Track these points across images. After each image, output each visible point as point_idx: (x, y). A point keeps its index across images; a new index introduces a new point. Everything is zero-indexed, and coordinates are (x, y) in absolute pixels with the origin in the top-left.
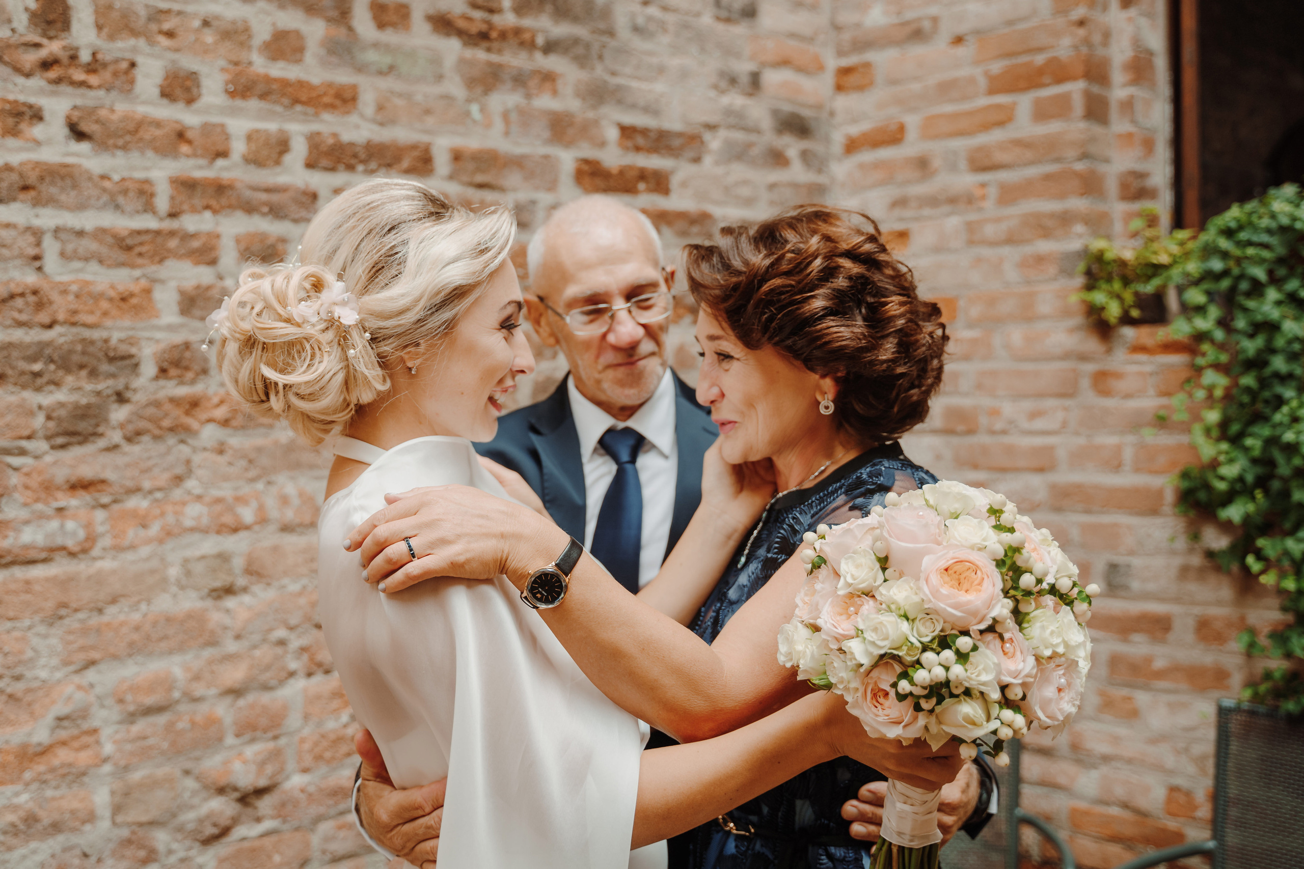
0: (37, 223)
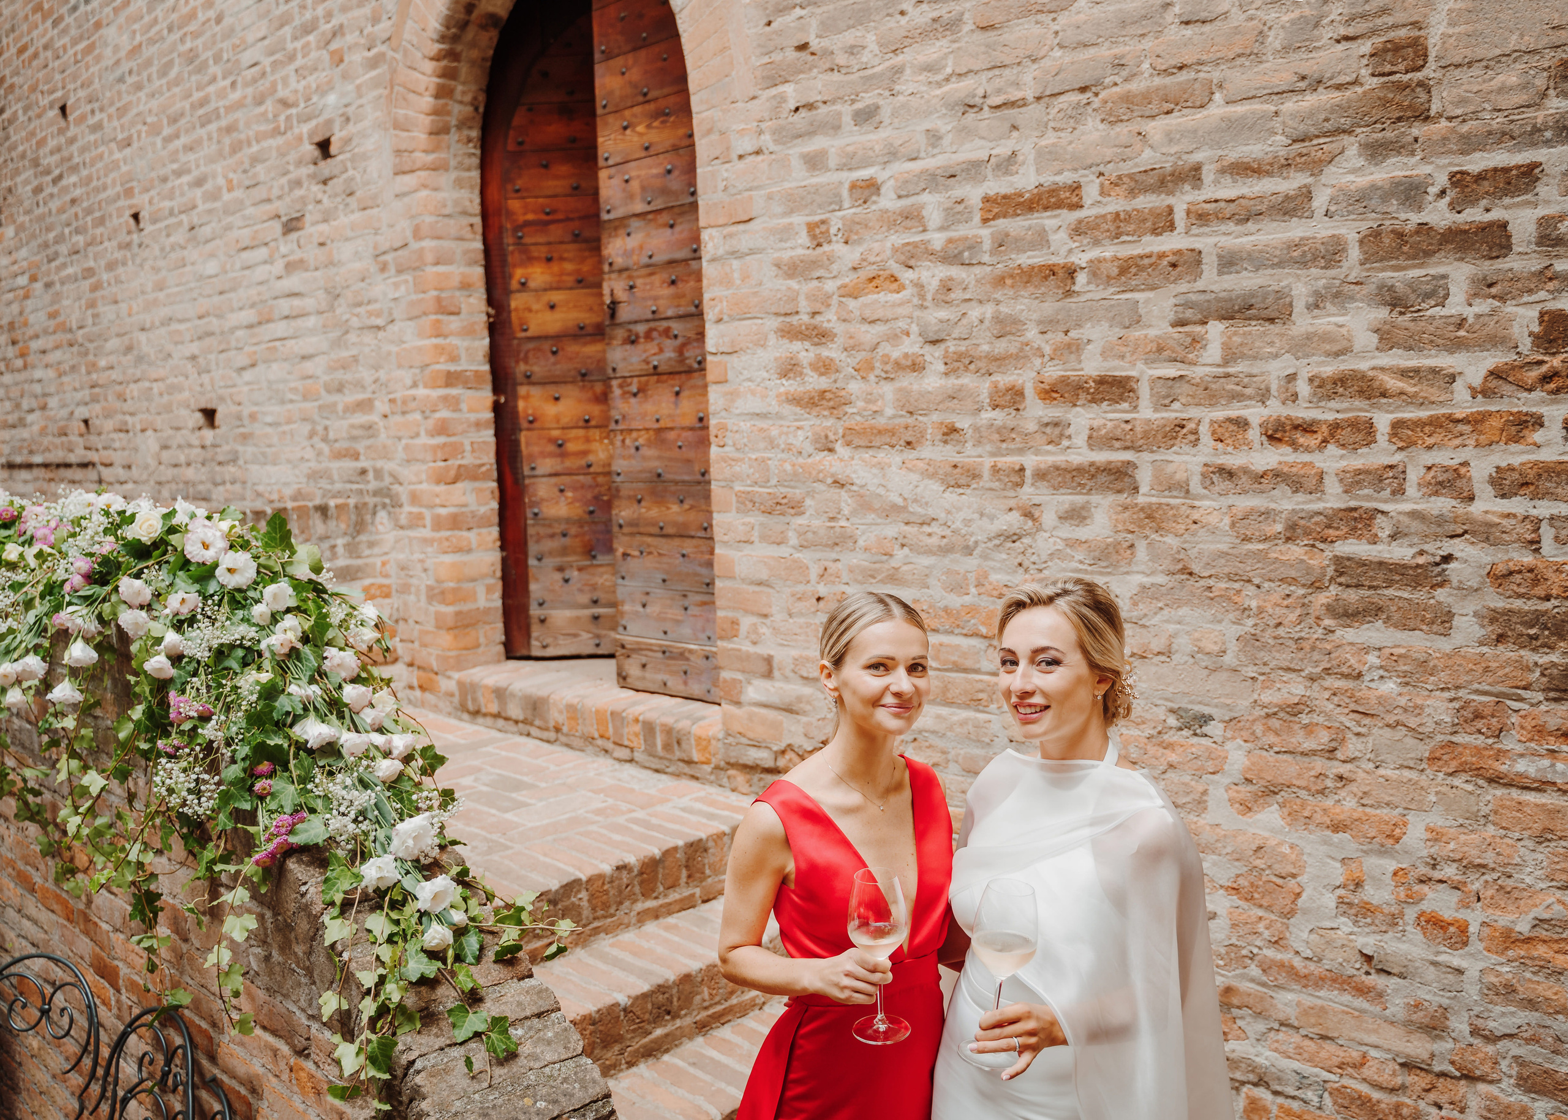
0: (1534, 512)
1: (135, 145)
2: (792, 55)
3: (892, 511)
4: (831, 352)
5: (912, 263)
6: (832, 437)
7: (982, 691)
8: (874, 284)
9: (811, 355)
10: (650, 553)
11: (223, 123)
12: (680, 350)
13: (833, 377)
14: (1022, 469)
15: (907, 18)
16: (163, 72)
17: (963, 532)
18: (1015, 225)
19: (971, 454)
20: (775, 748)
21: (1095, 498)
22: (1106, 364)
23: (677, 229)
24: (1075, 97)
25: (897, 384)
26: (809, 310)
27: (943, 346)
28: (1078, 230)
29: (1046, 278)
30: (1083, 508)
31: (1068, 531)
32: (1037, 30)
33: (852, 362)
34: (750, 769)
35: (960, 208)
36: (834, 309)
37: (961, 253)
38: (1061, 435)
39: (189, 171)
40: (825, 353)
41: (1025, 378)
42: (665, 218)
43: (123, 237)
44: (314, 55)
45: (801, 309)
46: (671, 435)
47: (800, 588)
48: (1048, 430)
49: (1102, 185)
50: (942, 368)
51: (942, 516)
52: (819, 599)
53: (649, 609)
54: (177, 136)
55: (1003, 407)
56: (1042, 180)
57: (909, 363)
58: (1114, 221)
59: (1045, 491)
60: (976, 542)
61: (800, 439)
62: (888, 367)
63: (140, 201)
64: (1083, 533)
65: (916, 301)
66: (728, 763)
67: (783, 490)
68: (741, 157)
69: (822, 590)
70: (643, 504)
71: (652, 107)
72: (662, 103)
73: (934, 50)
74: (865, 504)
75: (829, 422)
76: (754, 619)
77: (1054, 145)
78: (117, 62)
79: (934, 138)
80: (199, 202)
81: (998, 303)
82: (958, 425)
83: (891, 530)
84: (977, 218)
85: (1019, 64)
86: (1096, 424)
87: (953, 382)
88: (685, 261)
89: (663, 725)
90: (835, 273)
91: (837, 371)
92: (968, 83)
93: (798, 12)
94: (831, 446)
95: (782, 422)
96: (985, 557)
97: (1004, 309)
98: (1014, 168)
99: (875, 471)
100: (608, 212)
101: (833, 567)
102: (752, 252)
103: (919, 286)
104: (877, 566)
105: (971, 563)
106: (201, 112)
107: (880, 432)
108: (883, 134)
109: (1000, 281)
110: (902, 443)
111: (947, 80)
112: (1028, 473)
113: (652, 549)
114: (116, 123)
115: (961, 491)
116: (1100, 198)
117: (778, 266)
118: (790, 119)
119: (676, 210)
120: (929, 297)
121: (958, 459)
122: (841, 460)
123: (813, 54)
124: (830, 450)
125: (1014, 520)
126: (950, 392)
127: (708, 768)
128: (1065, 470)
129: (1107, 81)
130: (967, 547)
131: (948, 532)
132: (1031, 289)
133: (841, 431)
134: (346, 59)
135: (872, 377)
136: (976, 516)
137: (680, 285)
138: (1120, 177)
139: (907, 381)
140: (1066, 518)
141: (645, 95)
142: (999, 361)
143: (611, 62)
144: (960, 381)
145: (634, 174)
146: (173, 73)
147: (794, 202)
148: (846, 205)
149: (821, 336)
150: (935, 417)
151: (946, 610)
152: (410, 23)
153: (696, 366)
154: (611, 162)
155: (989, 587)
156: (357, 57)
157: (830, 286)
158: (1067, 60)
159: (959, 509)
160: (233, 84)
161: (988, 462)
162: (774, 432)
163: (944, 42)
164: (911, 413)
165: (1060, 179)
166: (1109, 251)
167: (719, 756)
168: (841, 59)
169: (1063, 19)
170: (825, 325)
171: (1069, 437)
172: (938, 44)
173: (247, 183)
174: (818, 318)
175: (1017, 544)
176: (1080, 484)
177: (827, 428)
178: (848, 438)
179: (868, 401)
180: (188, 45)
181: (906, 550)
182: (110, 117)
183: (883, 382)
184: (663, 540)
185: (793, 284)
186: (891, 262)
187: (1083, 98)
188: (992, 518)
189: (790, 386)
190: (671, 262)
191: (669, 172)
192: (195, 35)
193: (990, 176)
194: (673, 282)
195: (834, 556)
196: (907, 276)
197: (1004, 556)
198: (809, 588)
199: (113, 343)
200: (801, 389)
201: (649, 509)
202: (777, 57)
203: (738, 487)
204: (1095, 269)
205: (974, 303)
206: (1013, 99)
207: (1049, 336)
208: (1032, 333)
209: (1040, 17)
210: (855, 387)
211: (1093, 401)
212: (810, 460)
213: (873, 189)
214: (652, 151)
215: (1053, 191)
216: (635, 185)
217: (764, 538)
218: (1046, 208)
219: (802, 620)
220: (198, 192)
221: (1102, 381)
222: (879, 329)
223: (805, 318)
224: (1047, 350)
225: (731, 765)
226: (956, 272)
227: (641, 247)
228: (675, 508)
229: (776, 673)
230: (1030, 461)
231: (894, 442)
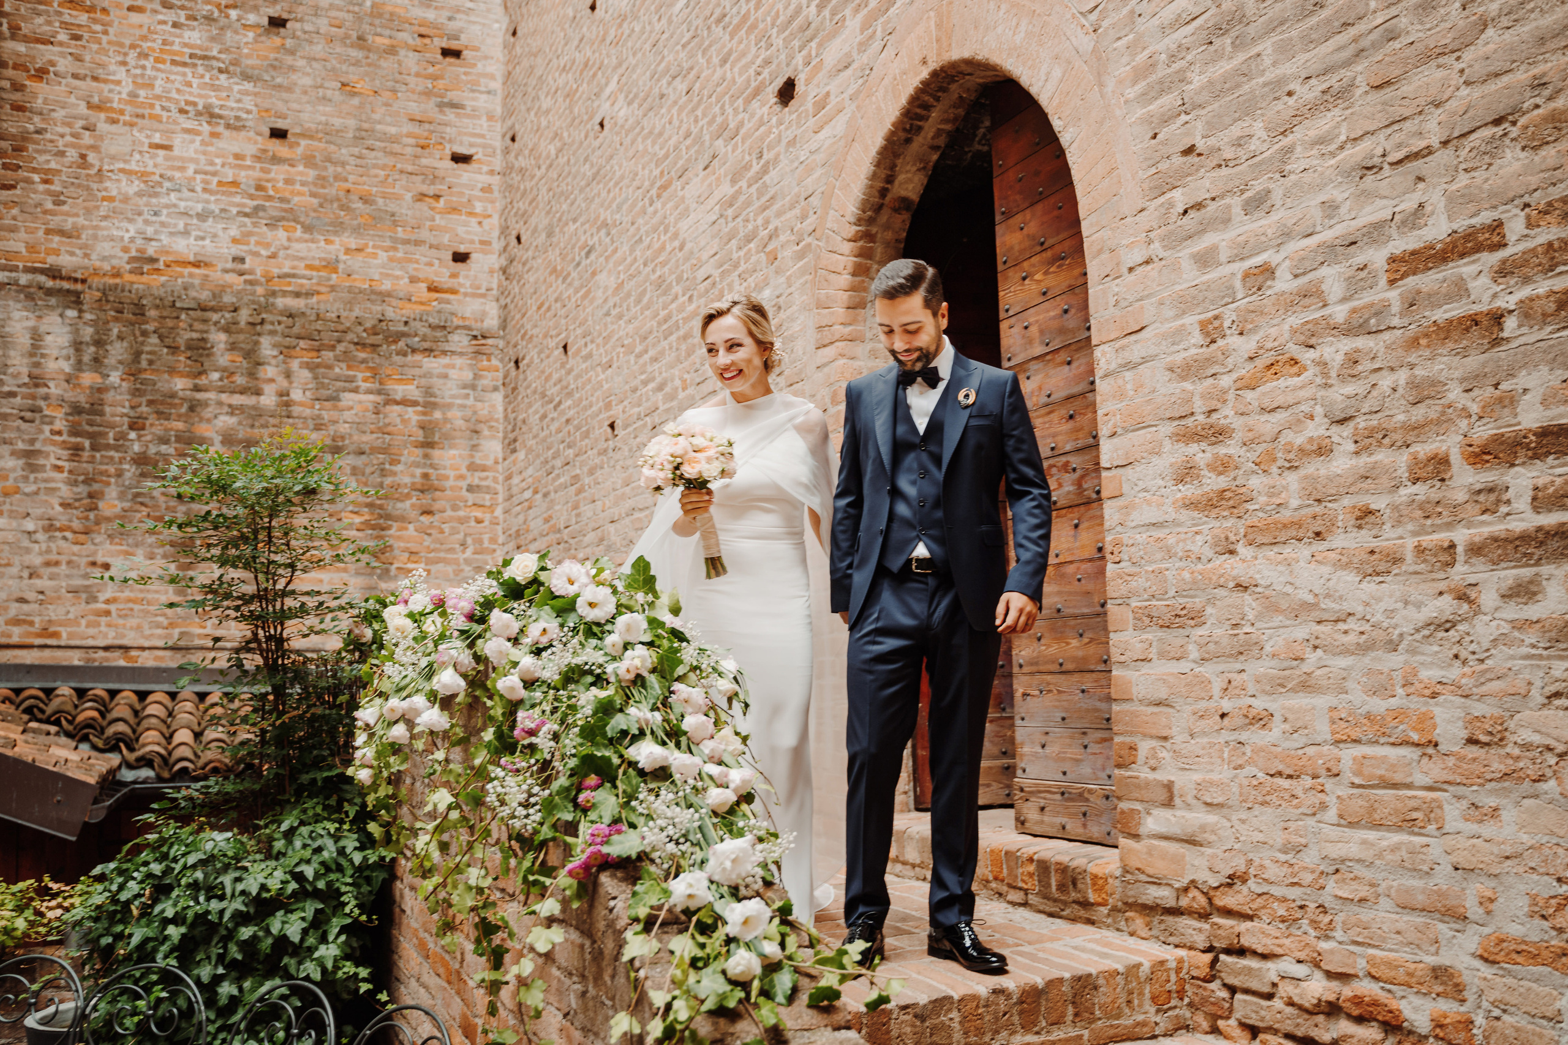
1: (615, 366)
2: (1178, 160)
3: (1300, 610)
4: (1231, 448)
5: (1313, 341)
6: (1233, 538)
7: (1416, 809)
8: (1272, 371)
9: (1208, 455)
10: (1050, 691)
11: (681, 333)
12: (1079, 483)
13: (1232, 475)
14: (1452, 546)
15: (1295, 97)
16: (638, 301)
17: (1385, 625)
18: (1427, 281)
19: (1390, 537)
20: (1177, 885)
21: (1546, 569)
22: (1548, 413)
23: (1074, 365)
24: (1487, 132)
25: (1302, 472)
26: (1205, 409)
27: (1352, 424)
28: (1503, 272)
29: (1467, 330)
30: (1531, 582)
31: (1513, 611)
32: (1440, 74)
33: (1253, 456)
34: (1150, 910)
35: (1363, 274)
36: (1230, 404)
37: (1367, 321)
38: (1498, 501)
39: (653, 379)
40: (1222, 450)
41: (1450, 444)
42: (1063, 356)
43: (602, 445)
44: (753, 259)
45: (1197, 410)
46: (1070, 569)
47: (1203, 705)
48: (1482, 498)
49: (1528, 217)
50: (1352, 447)
51: (1359, 609)
52: (1223, 716)
53: (1048, 750)
54: (646, 351)
55: (1426, 480)
56: (1455, 226)
57: (1315, 447)
58: (1547, 252)
59: (1482, 568)
60: (1401, 635)
61: (1198, 545)
62: (1291, 456)
63: (616, 412)
64: (1533, 611)
65: (1319, 380)
66: (1126, 903)
67: (1181, 600)
68: (1131, 269)
69: (1226, 705)
70: (1043, 641)
71: (1049, 253)
72: (1058, 249)
73: (1323, 123)
74: (1271, 607)
75: (1228, 523)
76: (1154, 743)
77: (1467, 186)
78: (606, 301)
79: (1330, 208)
80: (660, 404)
81: (1412, 366)
82: (1373, 507)
83: (1301, 632)
84: (1383, 282)
85: (1420, 113)
86: (1540, 482)
87: (1364, 460)
88: (1083, 394)
89: (1057, 863)
90: (1231, 367)
91: (1237, 468)
92: (1366, 145)
93: (1184, 118)
94: (1232, 547)
95: (1179, 529)
96: (1412, 651)
97: (1419, 372)
98: (1422, 221)
99: (1280, 568)
100: (1009, 359)
101: (1237, 679)
102: (1145, 360)
103: (1322, 364)
104: (1287, 673)
105: (1396, 660)
106: (665, 327)
107: (1285, 526)
108: (1274, 217)
109: (1414, 343)
110: (1310, 534)
111: (1342, 148)
112: (1460, 549)
113: (1051, 687)
114: (602, 350)
115: (1381, 579)
116: (1526, 232)
117: (1171, 370)
118: (1179, 223)
119: (1073, 347)
120: (1333, 374)
121: (1374, 544)
122: (1244, 561)
123: (1199, 155)
124: (1232, 552)
125: (1446, 606)
126: (1362, 472)
127: (1104, 910)
128: (1506, 540)
129: (1526, 105)
130: (1391, 641)
131: (1366, 627)
132: (1450, 345)
133: (1242, 531)
134: (779, 256)
135: (1274, 470)
136: (1400, 605)
137: (1078, 418)
138: (1550, 204)
139: (1315, 468)
140: (1510, 596)
141: (1042, 244)
142: (1418, 429)
143: (1011, 221)
144: (1373, 459)
145: (1032, 320)
146: (645, 300)
147: (1185, 304)
148: (1239, 296)
149: (1218, 434)
150: (1347, 501)
151: (1368, 716)
152: (832, 212)
153: (1094, 496)
154: (1011, 313)
155: (1418, 686)
156: (787, 253)
157: (1226, 381)
158: (1476, 95)
159: (1379, 600)
160: (690, 298)
161: (1410, 543)
162: (1171, 540)
163: (1336, 112)
164: (1319, 501)
165: (1476, 221)
166: (1543, 286)
167: (1117, 896)
168: (1228, 153)
169: (1468, 55)
170: (1222, 421)
171: (1508, 502)
172: (1329, 115)
173: (698, 380)
174: (1215, 416)
175: (1452, 632)
176: (1525, 555)
177: (1229, 529)
178: (1250, 537)
179: (1271, 495)
180: (658, 273)
181: (1319, 652)
182: (598, 345)
183: (1286, 473)
184: (1063, 677)
185: (1188, 386)
186: (1290, 345)
187: (1498, 130)
188: (1419, 605)
189: (1188, 491)
190: (1069, 398)
191: (1066, 311)
192: (664, 264)
193: (1395, 235)
194: (1071, 417)
195: (1239, 666)
196: (1308, 356)
197: (1436, 648)
198: (1212, 704)
199: (591, 537)
200: (1199, 492)
201: (1048, 646)
202: (1163, 166)
203: (1135, 603)
204: (1527, 311)
205: (1384, 373)
206: (1416, 150)
207: (1476, 392)
208: (1454, 393)
209: (1441, 60)
210: (1256, 482)
211: (1536, 457)
212: (1210, 566)
213: (1267, 274)
214: (1049, 295)
215: (1470, 235)
216: (1034, 330)
217: (1162, 655)
218: (1462, 256)
219: (1205, 740)
220: (660, 396)
221: (1544, 433)
222: (1280, 416)
223: (1201, 418)
224: (1475, 408)
225: (1130, 906)
226: (1362, 342)
227: (1040, 388)
228: (1075, 643)
229: (1177, 801)
230: (1461, 536)
231: (1301, 535)
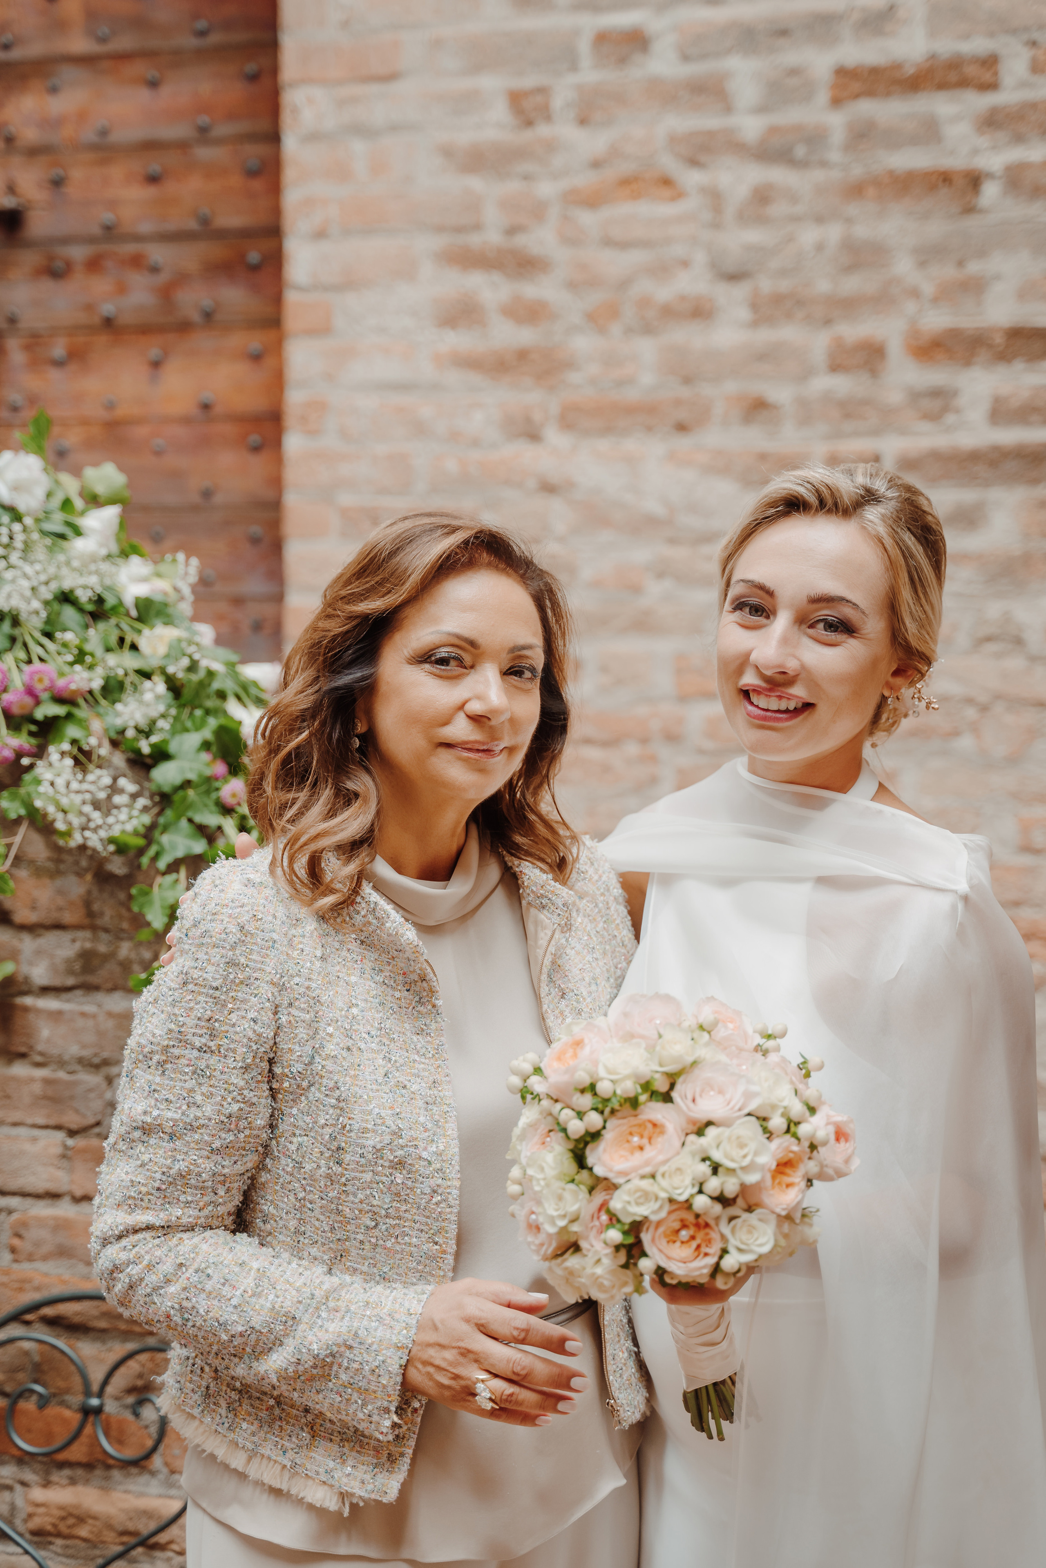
4: (544, 289)
5: (702, 158)
6: (538, 419)
8: (631, 188)
9: (506, 293)
12: (166, 293)
13: (544, 328)
18: (887, 111)
19: (792, 439)
21: (994, 494)
22: (1022, 309)
25: (665, 339)
26: (502, 224)
27: (750, 282)
28: (992, 122)
29: (934, 188)
30: (974, 508)
33: (582, 305)
35: (794, 81)
36: (551, 224)
37: (792, 147)
38: (945, 408)
40: (531, 290)
41: (889, 329)
42: (140, 68)
45: (488, 223)
48: (924, 401)
49: (1035, 59)
50: (746, 315)
55: (850, 370)
56: (937, 48)
57: (687, 307)
61: (476, 422)
62: (649, 314)
64: (972, 543)
65: (705, 215)
74: (597, 517)
75: (534, 397)
81: (849, 221)
82: (770, 397)
83: (642, 553)
84: (823, 97)
86: (1003, 391)
87: (765, 336)
88: (183, 144)
90: (557, 170)
91: (552, 319)
94: (535, 430)
95: (443, 396)
97: (861, 231)
98: (890, 28)
99: (618, 467)
102: (395, 128)
103: (714, 194)
104: (614, 607)
107: (629, 409)
109: (855, 190)
110: (670, 424)
112: (887, 462)
116: (1030, 77)
117: (447, 154)
119: (164, 58)
120: (731, 211)
121: (768, 445)
122: (554, 452)
124: (534, 437)
126: (760, 349)
128: (952, 456)
132: (908, 203)
133: (555, 409)
135: (617, 328)
137: (171, 183)
139: (682, 333)
142: (846, 304)
144: (779, 334)
147: (483, 55)
149: (525, 265)
150: (731, 387)
153: (202, 318)
157: (547, 189)
161: (820, 449)
162: (427, 412)
164: (687, 380)
165: (967, 48)
166: (1037, 154)
170: (533, 247)
171: (958, 410)
174: (521, 238)
176: (972, 475)
177: (533, 406)
178: (570, 419)
179: (608, 365)
183: (636, 336)
185: (474, 183)
186: (665, 157)
189: (460, 340)
190: (150, 146)
193: (849, 37)
196: (692, 179)
200: (482, 346)
203: (346, 499)
204: (1014, 177)
205: (808, 222)
207: (932, 268)
208: (903, 265)
210: (584, 343)
211: (1000, 358)
212: (493, 453)
213: (637, 45)
215: (955, 64)
218: (940, 87)
221: (1016, 333)
223: (494, 236)
224: (928, 289)
226: (780, 175)
227: (81, 115)
230: (891, 446)
231: (655, 423)
